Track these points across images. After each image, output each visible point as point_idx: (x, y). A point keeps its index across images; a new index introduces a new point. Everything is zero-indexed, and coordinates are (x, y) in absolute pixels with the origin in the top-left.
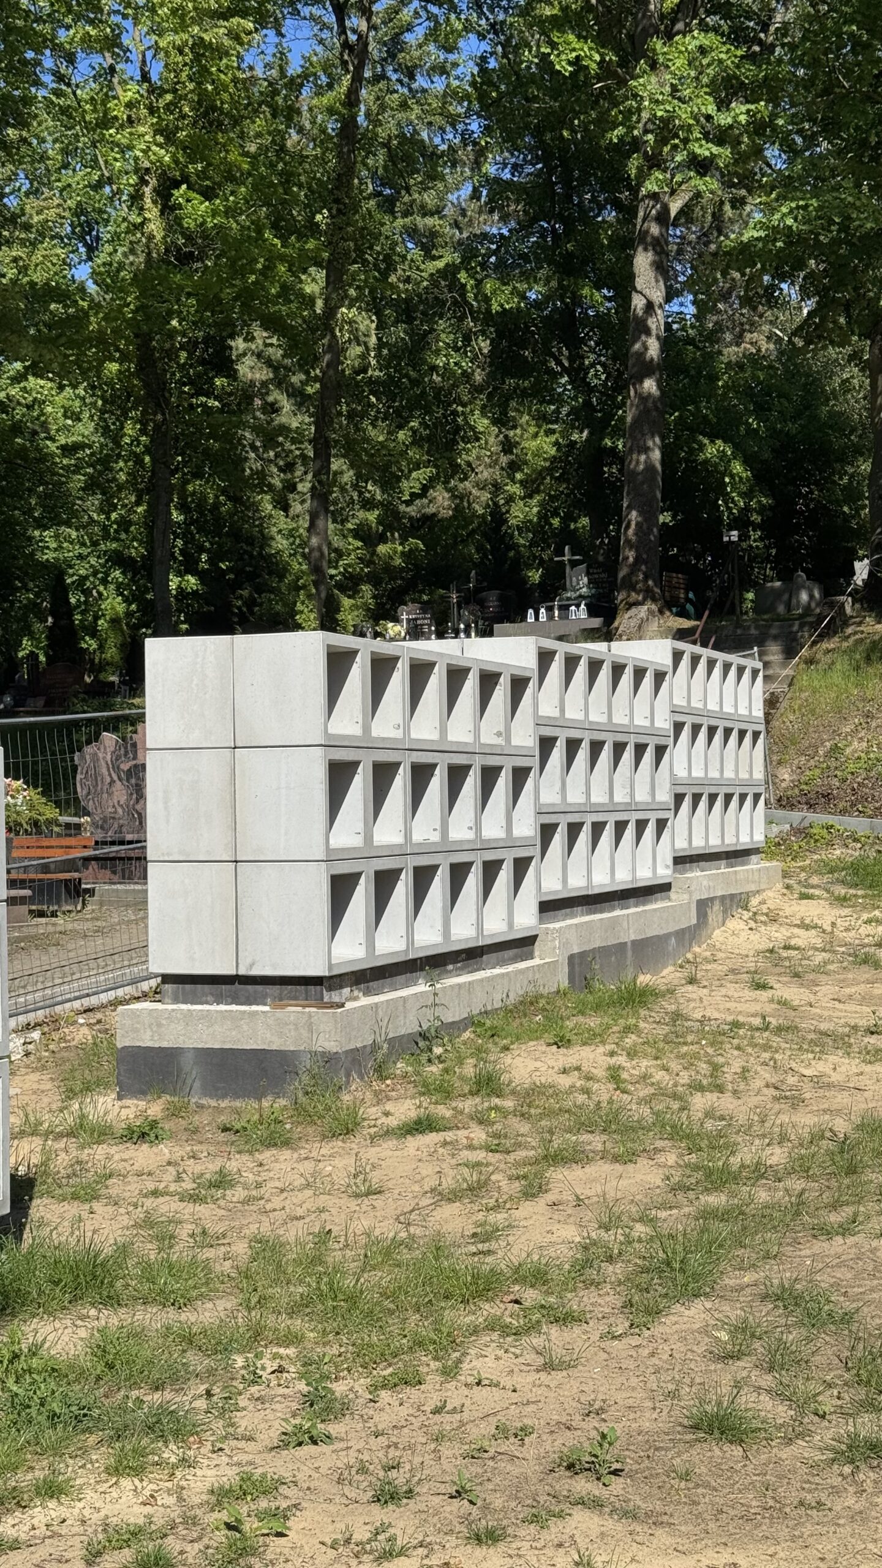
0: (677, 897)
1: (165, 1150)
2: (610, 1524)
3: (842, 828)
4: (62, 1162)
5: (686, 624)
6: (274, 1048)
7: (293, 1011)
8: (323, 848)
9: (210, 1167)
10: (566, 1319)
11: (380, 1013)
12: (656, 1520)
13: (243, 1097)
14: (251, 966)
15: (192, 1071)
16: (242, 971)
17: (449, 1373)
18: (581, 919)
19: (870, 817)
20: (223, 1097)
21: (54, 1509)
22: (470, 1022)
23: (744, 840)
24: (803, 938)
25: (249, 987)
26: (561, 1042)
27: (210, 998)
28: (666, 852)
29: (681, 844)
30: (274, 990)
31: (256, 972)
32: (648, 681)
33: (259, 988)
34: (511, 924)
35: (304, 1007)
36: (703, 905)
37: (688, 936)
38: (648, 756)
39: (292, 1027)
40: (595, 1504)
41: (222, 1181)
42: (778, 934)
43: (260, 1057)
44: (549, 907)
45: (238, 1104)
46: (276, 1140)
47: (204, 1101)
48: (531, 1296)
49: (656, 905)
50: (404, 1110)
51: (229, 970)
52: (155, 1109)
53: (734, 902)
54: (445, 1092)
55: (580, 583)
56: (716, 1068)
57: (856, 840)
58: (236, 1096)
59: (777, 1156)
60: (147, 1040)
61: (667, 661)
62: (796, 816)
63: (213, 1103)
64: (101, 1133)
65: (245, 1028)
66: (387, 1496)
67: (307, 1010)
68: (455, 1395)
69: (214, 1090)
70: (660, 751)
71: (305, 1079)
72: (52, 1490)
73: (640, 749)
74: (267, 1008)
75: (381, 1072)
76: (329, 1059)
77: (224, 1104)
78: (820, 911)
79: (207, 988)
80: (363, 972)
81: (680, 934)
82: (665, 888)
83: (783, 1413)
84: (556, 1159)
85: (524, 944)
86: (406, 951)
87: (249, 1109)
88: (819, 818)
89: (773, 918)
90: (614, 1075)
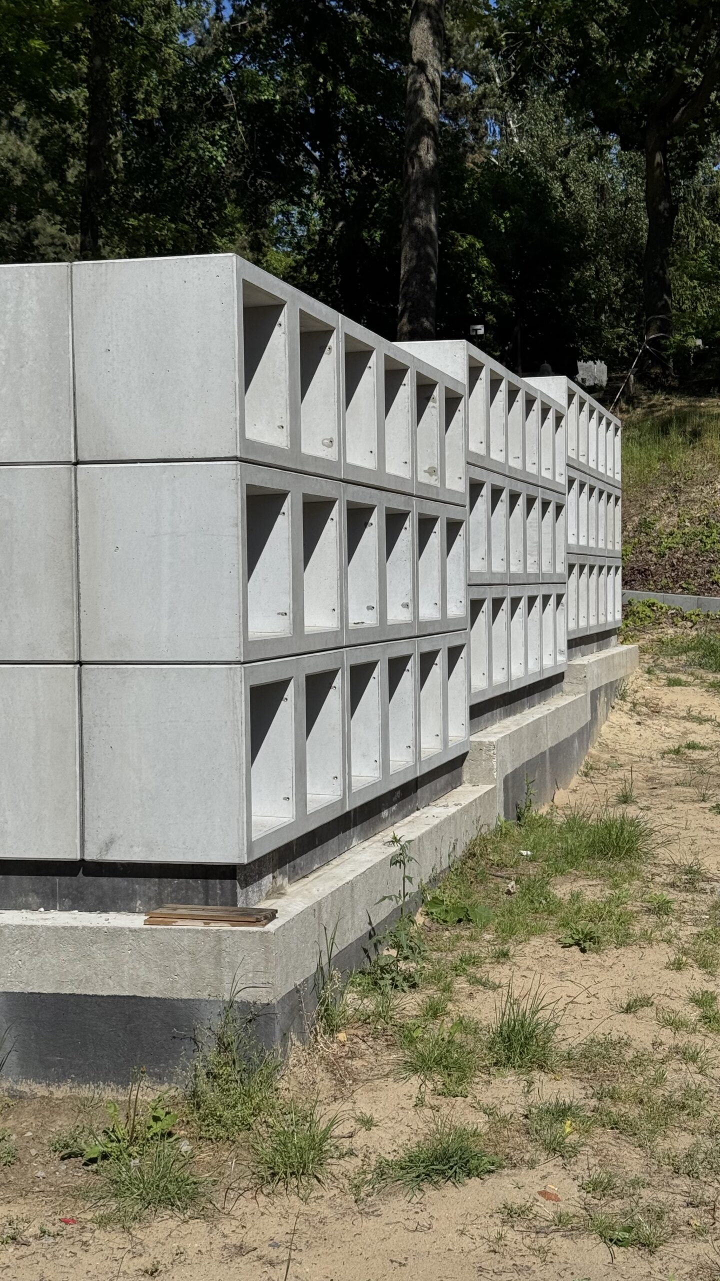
3: (665, 606)
6: (153, 994)
7: (187, 930)
8: (237, 641)
11: (325, 916)
13: (95, 1080)
14: (109, 844)
15: (4, 1035)
16: (92, 855)
19: (695, 594)
20: (60, 1079)
22: (420, 898)
23: (610, 620)
24: (700, 733)
25: (104, 880)
26: (585, 941)
27: (32, 899)
28: (562, 635)
29: (573, 625)
30: (150, 886)
31: (117, 855)
32: (551, 424)
33: (122, 882)
34: (445, 741)
35: (207, 920)
36: (594, 699)
37: (586, 736)
38: (550, 516)
39: (185, 957)
42: (670, 729)
43: (126, 1010)
44: (473, 711)
45: (86, 1091)
47: (23, 1087)
50: (396, 1111)
51: (69, 852)
53: (615, 692)
57: (684, 618)
58: (83, 1078)
61: (563, 401)
63: (41, 1090)
65: (100, 957)
67: (214, 927)
69: (42, 1066)
70: (558, 509)
71: (211, 1051)
73: (544, 507)
74: (137, 921)
77: (61, 1092)
78: (700, 699)
79: (27, 881)
80: (288, 846)
81: (580, 735)
85: (454, 768)
86: (342, 801)
88: (639, 595)
89: (655, 709)
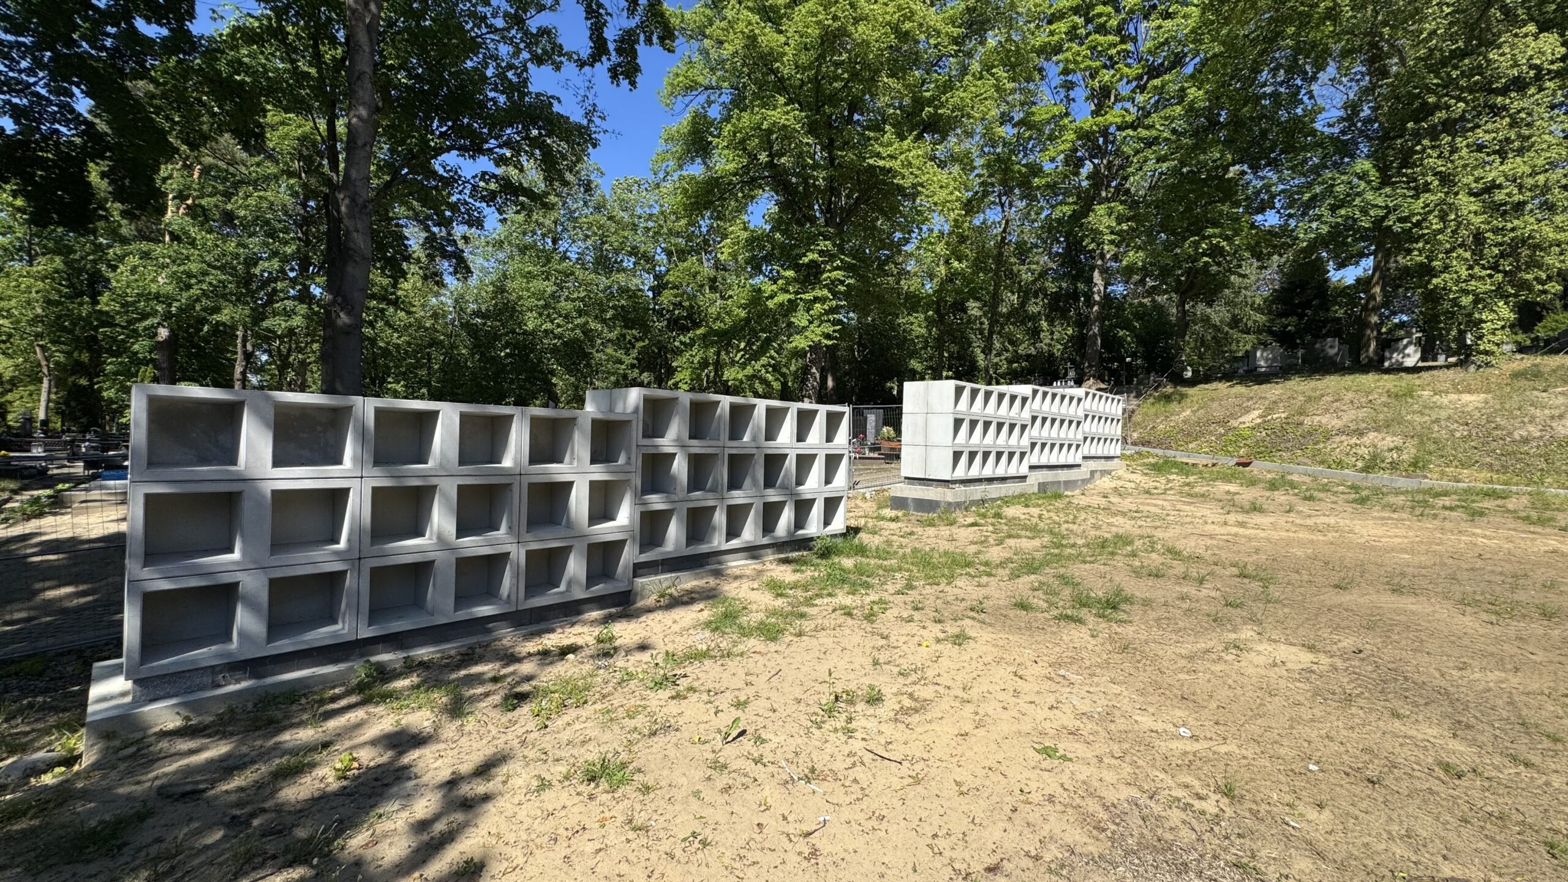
0: (1083, 469)
1: (899, 524)
2: (976, 624)
3: (1153, 453)
4: (870, 525)
5: (1103, 386)
6: (934, 499)
7: (940, 489)
8: (951, 444)
9: (908, 530)
10: (989, 575)
11: (968, 492)
12: (990, 625)
13: (925, 512)
15: (911, 505)
16: (927, 477)
17: (948, 584)
18: (1045, 472)
19: (1163, 450)
20: (919, 512)
21: (830, 599)
22: (1000, 498)
23: (1112, 454)
24: (1129, 485)
25: (928, 482)
26: (1027, 506)
27: (917, 484)
28: (1079, 455)
29: (1086, 453)
30: (935, 483)
32: (1075, 401)
33: (931, 482)
34: (1016, 472)
36: (1093, 473)
37: (1085, 481)
38: (1074, 425)
39: (939, 494)
40: (974, 619)
41: (912, 533)
42: (1120, 483)
43: (930, 502)
44: (1032, 468)
45: (923, 514)
46: (931, 524)
47: (913, 512)
48: (982, 568)
49: (1075, 470)
50: (970, 520)
51: (923, 477)
52: (900, 514)
53: (1104, 473)
54: (984, 516)
55: (1072, 374)
56: (1075, 517)
57: (1157, 456)
58: (923, 512)
59: (1080, 542)
60: (899, 495)
61: (1083, 395)
62: (1137, 448)
63: (916, 513)
64: (883, 519)
65: (926, 493)
66: (917, 609)
67: (944, 489)
68: (948, 589)
69: (916, 510)
70: (1079, 423)
71: (942, 509)
72: (830, 595)
73: (1071, 422)
74: (933, 488)
75: (966, 509)
76: (949, 504)
78: (1137, 477)
79: (916, 481)
80: (962, 480)
81: (1083, 481)
82: (1079, 466)
83: (1045, 605)
84: (1010, 536)
85: (1023, 478)
86: (979, 476)
87: (925, 516)
88: (1145, 449)
89: (1119, 478)
90: (1040, 517)
